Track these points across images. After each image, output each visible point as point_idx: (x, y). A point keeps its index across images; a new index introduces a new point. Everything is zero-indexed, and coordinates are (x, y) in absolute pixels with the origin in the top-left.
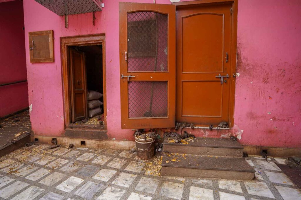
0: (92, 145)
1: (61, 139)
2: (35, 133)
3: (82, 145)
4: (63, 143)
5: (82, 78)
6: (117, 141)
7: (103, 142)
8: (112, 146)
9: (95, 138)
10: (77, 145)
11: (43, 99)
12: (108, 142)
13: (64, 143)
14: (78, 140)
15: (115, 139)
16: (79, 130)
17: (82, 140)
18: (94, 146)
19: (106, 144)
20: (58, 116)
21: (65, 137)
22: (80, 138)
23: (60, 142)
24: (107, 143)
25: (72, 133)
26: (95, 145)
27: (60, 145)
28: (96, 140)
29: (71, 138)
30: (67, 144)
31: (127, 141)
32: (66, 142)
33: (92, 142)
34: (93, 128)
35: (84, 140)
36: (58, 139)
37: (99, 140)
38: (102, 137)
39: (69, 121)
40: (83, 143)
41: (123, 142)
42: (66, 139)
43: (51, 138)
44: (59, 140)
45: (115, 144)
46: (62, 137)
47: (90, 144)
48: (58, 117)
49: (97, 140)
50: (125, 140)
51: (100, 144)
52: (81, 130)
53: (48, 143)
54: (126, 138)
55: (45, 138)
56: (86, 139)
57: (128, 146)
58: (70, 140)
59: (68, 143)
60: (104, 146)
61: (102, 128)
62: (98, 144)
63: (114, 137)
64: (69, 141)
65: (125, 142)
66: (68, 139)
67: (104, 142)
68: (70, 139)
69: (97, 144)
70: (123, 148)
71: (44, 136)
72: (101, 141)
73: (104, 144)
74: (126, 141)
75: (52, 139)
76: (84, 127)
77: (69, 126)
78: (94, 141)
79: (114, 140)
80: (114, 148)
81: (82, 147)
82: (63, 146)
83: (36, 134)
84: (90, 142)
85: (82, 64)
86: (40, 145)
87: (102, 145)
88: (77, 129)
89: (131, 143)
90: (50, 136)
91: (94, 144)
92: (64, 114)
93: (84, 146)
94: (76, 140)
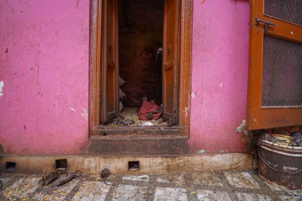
0: (154, 168)
1: (79, 159)
2: (5, 150)
3: (131, 170)
4: (83, 169)
5: (114, 41)
6: (208, 155)
7: (179, 159)
8: (199, 165)
9: (161, 154)
10: (120, 169)
11: (36, 69)
12: (190, 158)
13: (86, 168)
14: (121, 159)
15: (203, 151)
16: (124, 139)
17: (132, 159)
18: (160, 169)
19: (186, 163)
20: (72, 109)
21: (89, 154)
22: (126, 155)
23: (77, 166)
24: (188, 161)
25: (108, 145)
26: (160, 167)
27: (77, 175)
28: (163, 157)
29: (104, 157)
30: (93, 171)
31: (228, 153)
32: (93, 165)
33: (154, 161)
34: (156, 132)
35: (137, 159)
36: (70, 160)
37: (170, 157)
38: (178, 149)
39: (98, 119)
40: (133, 165)
41: (219, 155)
42: (92, 159)
43: (52, 160)
44: (74, 162)
45: (205, 160)
46: (80, 155)
47: (150, 167)
48: (75, 111)
49: (166, 157)
50: (223, 151)
51: (172, 165)
52: (127, 137)
53: (44, 171)
54: (225, 148)
55: (35, 161)
56: (140, 156)
57: (228, 164)
58: (102, 161)
59: (96, 168)
60: (182, 167)
61: (175, 132)
62: (168, 165)
63: (201, 149)
64: (100, 163)
65: (224, 155)
66: (97, 158)
67: (180, 161)
68: (102, 159)
69: (165, 164)
70: (220, 167)
71: (32, 155)
72: (175, 157)
73: (181, 163)
74: (225, 153)
75: (54, 162)
76: (135, 132)
77: (100, 130)
78: (159, 160)
79: (201, 155)
80: (202, 168)
81: (131, 174)
82: (84, 174)
83: (9, 152)
84: (151, 161)
85: (114, 15)
86: (22, 177)
87: (178, 166)
88: (119, 137)
89: (235, 157)
90: (49, 155)
91: (159, 164)
92: (89, 104)
93: (135, 171)
94: (117, 160)
